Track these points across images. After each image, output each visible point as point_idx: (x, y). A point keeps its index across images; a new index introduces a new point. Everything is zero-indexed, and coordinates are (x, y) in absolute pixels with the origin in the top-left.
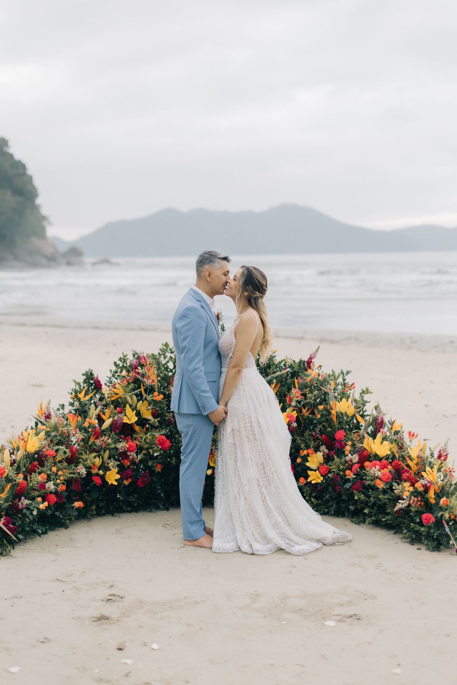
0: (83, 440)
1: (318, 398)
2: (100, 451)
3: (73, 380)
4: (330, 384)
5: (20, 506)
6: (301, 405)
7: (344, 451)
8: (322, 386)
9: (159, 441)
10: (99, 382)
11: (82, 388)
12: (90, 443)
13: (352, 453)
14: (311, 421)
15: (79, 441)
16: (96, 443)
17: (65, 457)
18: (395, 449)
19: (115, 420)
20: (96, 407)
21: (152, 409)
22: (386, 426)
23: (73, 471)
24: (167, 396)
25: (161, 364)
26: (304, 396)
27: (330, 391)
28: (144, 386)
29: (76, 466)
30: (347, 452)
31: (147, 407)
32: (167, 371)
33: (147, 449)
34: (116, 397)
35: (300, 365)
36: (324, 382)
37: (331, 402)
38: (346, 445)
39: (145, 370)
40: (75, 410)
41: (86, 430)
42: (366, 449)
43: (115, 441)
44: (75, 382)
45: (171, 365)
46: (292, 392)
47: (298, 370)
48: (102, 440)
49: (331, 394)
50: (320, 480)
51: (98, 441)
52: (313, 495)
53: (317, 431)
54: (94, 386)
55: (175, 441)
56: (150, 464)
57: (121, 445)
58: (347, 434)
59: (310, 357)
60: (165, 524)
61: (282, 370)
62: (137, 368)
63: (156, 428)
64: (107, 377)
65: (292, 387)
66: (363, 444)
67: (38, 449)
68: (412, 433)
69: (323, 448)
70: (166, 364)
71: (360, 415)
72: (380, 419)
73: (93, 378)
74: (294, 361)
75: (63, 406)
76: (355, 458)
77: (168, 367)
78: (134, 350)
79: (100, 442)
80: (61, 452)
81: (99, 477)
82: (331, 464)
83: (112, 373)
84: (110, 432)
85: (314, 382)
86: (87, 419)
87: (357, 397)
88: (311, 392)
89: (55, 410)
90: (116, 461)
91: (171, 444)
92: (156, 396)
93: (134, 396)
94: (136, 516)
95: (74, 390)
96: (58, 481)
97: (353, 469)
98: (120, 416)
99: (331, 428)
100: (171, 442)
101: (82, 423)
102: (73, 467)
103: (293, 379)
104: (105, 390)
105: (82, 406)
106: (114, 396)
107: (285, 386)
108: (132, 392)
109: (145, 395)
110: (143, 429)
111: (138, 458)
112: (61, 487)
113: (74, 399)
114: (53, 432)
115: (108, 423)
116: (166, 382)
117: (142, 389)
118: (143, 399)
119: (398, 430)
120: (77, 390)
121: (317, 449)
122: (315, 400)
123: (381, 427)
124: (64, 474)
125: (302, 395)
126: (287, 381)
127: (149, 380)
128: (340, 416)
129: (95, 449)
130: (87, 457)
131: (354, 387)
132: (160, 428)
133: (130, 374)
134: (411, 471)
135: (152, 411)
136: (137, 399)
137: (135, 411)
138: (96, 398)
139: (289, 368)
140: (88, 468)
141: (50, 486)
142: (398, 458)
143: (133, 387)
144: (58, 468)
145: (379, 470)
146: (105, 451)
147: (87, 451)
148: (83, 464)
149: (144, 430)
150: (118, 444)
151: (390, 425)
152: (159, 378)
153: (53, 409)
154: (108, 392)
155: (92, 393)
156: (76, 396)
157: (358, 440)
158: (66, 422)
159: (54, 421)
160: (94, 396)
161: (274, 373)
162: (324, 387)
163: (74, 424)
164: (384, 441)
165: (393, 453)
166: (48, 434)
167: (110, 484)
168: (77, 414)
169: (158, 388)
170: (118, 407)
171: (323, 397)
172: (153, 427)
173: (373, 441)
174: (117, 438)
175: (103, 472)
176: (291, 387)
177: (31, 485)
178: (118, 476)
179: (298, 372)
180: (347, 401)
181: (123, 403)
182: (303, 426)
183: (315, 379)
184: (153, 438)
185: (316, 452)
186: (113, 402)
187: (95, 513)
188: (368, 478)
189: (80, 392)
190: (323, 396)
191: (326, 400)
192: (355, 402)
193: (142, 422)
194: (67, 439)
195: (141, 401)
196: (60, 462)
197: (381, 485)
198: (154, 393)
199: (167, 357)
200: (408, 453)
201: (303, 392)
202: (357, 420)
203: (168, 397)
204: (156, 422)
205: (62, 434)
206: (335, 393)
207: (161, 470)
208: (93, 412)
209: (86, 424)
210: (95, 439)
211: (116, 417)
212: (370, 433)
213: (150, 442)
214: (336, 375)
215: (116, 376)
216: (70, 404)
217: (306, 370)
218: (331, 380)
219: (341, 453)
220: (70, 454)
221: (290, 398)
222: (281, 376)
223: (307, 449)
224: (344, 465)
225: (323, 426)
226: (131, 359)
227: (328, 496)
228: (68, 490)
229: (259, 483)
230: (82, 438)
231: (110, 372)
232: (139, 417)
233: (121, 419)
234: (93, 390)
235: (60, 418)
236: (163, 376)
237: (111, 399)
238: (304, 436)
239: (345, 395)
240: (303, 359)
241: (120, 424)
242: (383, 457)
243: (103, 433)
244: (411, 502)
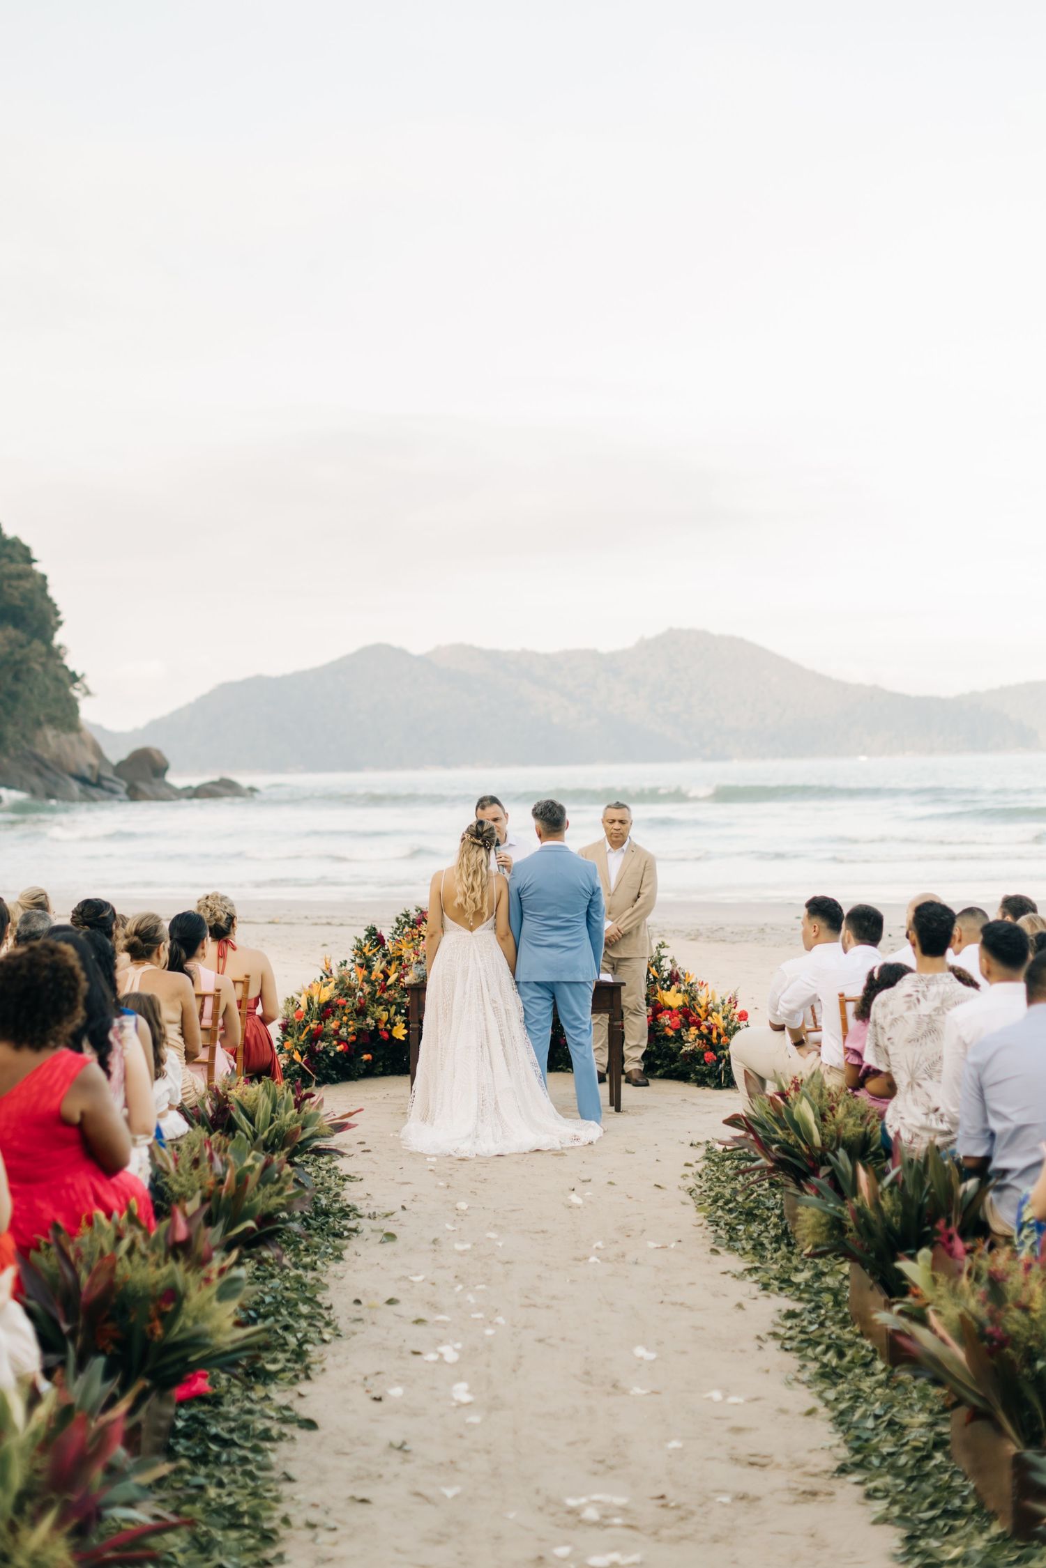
0: (370, 993)
2: (388, 1005)
3: (354, 937)
5: (317, 1049)
10: (382, 937)
11: (365, 944)
15: (367, 994)
16: (383, 997)
17: (355, 1008)
18: (687, 1000)
20: (381, 961)
22: (680, 978)
29: (365, 1018)
40: (358, 965)
41: (372, 984)
43: (401, 996)
44: (358, 937)
48: (388, 994)
51: (385, 995)
54: (377, 942)
57: (407, 1001)
64: (389, 933)
67: (328, 999)
68: (703, 983)
72: (675, 973)
73: (376, 933)
75: (345, 963)
78: (417, 905)
79: (387, 996)
80: (349, 1004)
81: (386, 1032)
83: (394, 929)
84: (396, 987)
86: (373, 972)
89: (337, 966)
90: (402, 1017)
95: (356, 946)
96: (349, 1030)
101: (367, 977)
102: (362, 1018)
104: (389, 946)
105: (366, 961)
106: (398, 953)
112: (351, 1037)
113: (357, 954)
114: (341, 984)
115: (393, 978)
119: (691, 981)
120: (359, 946)
123: (676, 980)
124: (354, 1025)
129: (382, 1002)
130: (374, 1010)
133: (414, 930)
134: (698, 1016)
138: (381, 954)
140: (376, 1022)
141: (343, 1031)
142: (688, 1006)
145: (670, 1019)
146: (391, 1006)
147: (374, 1004)
148: (371, 1017)
150: (404, 999)
151: (684, 977)
153: (334, 966)
154: (392, 949)
155: (375, 949)
160: (378, 951)
163: (359, 978)
164: (678, 992)
165: (685, 1003)
166: (336, 986)
167: (397, 1039)
168: (362, 969)
173: (667, 994)
174: (403, 993)
175: (391, 1026)
177: (326, 1029)
178: (405, 1032)
186: (396, 959)
188: (660, 1030)
189: (363, 948)
196: (350, 1012)
197: (671, 1033)
200: (699, 1002)
205: (349, 988)
208: (378, 967)
209: (373, 978)
210: (382, 993)
211: (402, 972)
212: (665, 987)
215: (398, 932)
216: (354, 959)
220: (359, 1006)
226: (414, 915)
228: (359, 1040)
230: (369, 991)
234: (376, 945)
237: (394, 956)
242: (675, 1008)
243: (389, 988)
244: (697, 1044)
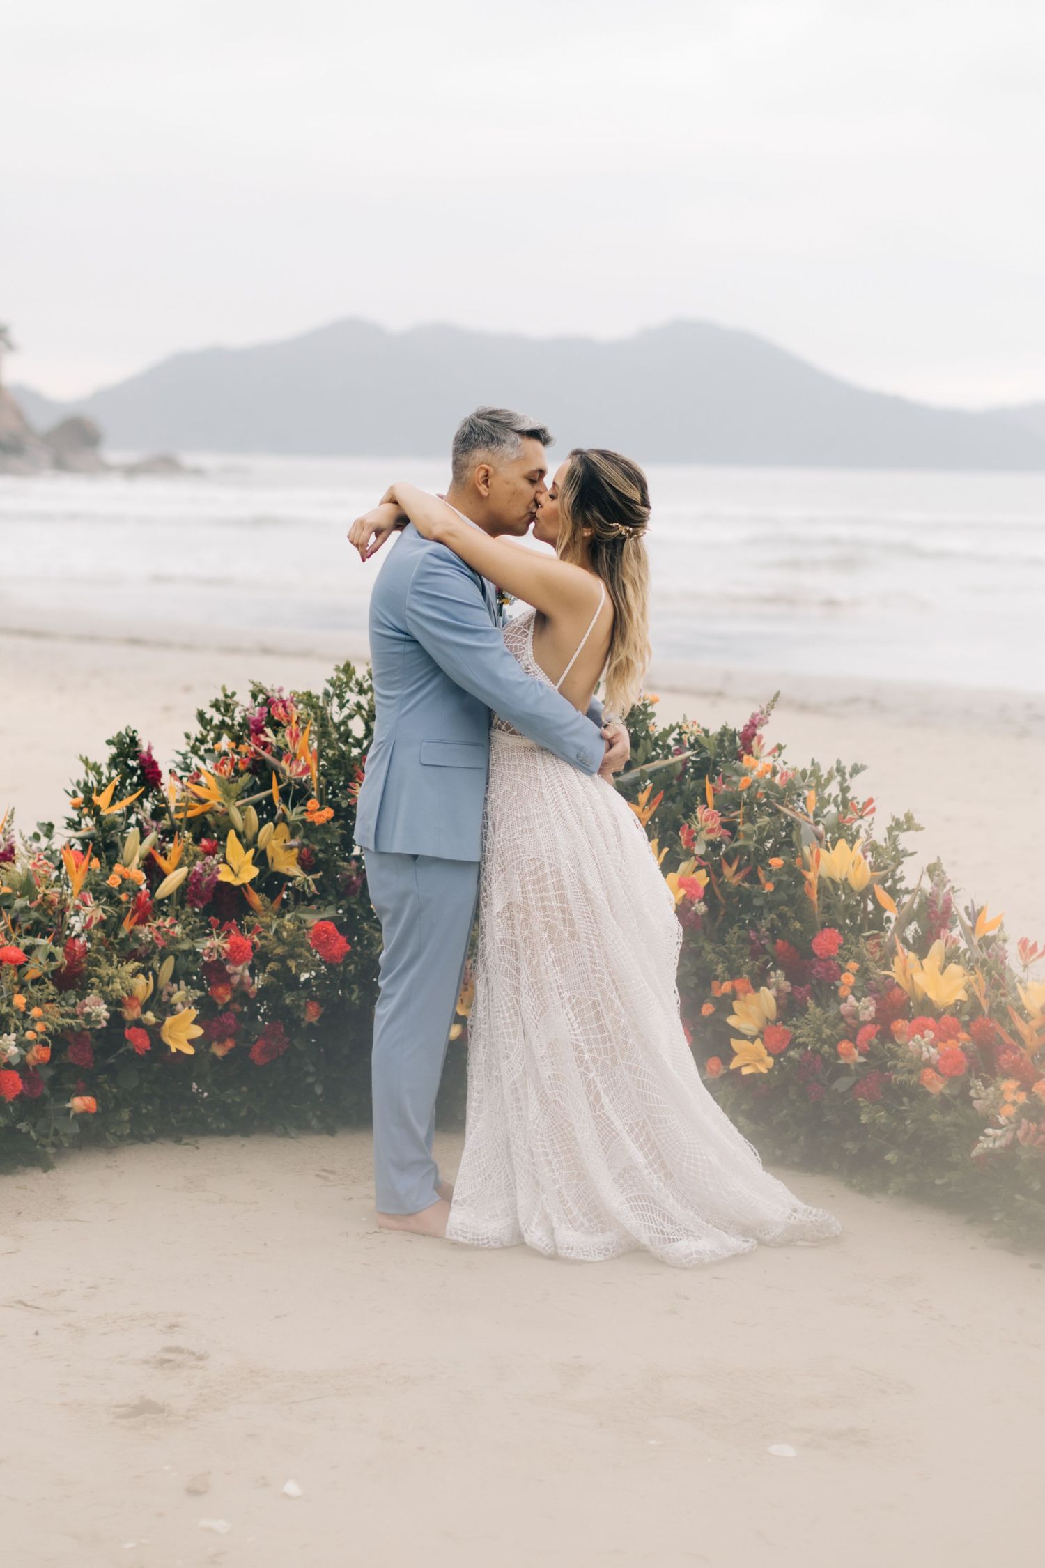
0: (102, 924)
1: (768, 837)
2: (151, 958)
3: (81, 757)
4: (805, 799)
6: (719, 855)
7: (837, 988)
8: (782, 804)
9: (317, 936)
10: (154, 764)
11: (104, 781)
12: (122, 935)
13: (859, 994)
14: (745, 899)
15: (92, 926)
16: (141, 935)
17: (53, 968)
18: (981, 988)
19: (196, 873)
20: (143, 835)
21: (301, 846)
22: (958, 923)
23: (71, 1008)
24: (343, 814)
25: (330, 723)
26: (730, 831)
27: (805, 817)
28: (279, 782)
29: (82, 996)
30: (844, 991)
31: (285, 842)
32: (346, 742)
33: (282, 959)
34: (199, 809)
35: (721, 741)
36: (790, 792)
37: (806, 850)
38: (842, 970)
39: (283, 736)
40: (82, 840)
41: (111, 897)
42: (897, 984)
43: (192, 931)
44: (86, 762)
45: (357, 728)
46: (696, 818)
47: (716, 757)
48: (155, 926)
49: (807, 828)
50: (765, 1064)
51: (146, 930)
52: (744, 1107)
53: (764, 930)
54: (138, 777)
55: (360, 941)
56: (288, 1001)
57: (208, 944)
58: (846, 941)
59: (751, 721)
60: (325, 1170)
61: (670, 757)
62: (263, 732)
63: (310, 901)
64: (178, 752)
65: (698, 802)
66: (890, 970)
68: (1030, 944)
69: (778, 976)
70: (344, 723)
71: (884, 889)
72: (941, 902)
73: (136, 752)
74: (706, 732)
75: (49, 828)
76: (867, 1008)
77: (348, 733)
78: (256, 680)
79: (151, 933)
80: (40, 956)
81: (144, 1031)
82: (799, 1024)
83: (192, 742)
84: (179, 907)
85: (761, 791)
86: (116, 865)
87: (880, 836)
88: (750, 818)
89: (26, 838)
90: (193, 988)
91: (349, 948)
92: (312, 812)
93: (251, 807)
94: (243, 1145)
95: (82, 785)
96: (30, 1035)
97: (860, 1037)
98: (209, 861)
99: (801, 922)
100: (350, 941)
101: (101, 877)
102: (73, 997)
103: (701, 781)
104: (171, 788)
105: (103, 831)
106: (196, 807)
107: (678, 799)
108: (243, 798)
109: (281, 807)
110: (272, 902)
111: (254, 982)
112: (38, 1051)
113: (81, 809)
114: (20, 897)
115: (173, 880)
116: (343, 772)
117: (275, 790)
118: (276, 817)
119: (990, 934)
120: (90, 785)
121: (759, 980)
122: (761, 842)
123: (944, 925)
124: (46, 1018)
125: (724, 825)
126: (683, 787)
127: (294, 766)
128: (829, 887)
129: (135, 950)
130: (111, 971)
131: (873, 810)
132: (320, 902)
133: (243, 748)
134: (1023, 1050)
135: (300, 852)
136: (259, 819)
137: (252, 851)
138: (145, 811)
139: (689, 749)
140: (115, 1004)
141: (8, 1046)
142: (986, 1012)
143: (250, 785)
144: (30, 997)
145: (933, 1044)
146: (162, 960)
147: (112, 956)
148: (101, 992)
149: (276, 906)
150: (199, 940)
151: (969, 919)
152: (323, 762)
153: (21, 834)
154: (179, 795)
155: (131, 795)
156: (88, 801)
157: (877, 958)
158: (56, 873)
159: (23, 869)
160: (137, 804)
161: (649, 760)
162: (787, 807)
163: (77, 880)
164: (949, 963)
165: (972, 997)
166: (6, 904)
167: (174, 1050)
168: (89, 852)
169: (320, 791)
170: (206, 838)
171: (784, 834)
172: (300, 897)
173: (918, 962)
174: (198, 924)
175: (155, 1016)
176: (694, 804)
178: (198, 1031)
179: (715, 764)
180: (851, 849)
181: (218, 826)
182: (722, 913)
183: (762, 782)
184: (299, 929)
185: (756, 988)
186: (190, 824)
187: (128, 1131)
188: (900, 1065)
189: (99, 792)
190: (783, 831)
191: (790, 844)
192: (872, 851)
193: (270, 882)
194: (58, 920)
195: (271, 824)
196: (36, 981)
197: (936, 1086)
198: (309, 803)
199: (347, 705)
200: (1018, 999)
201: (728, 817)
202: (875, 901)
203: (346, 815)
204: (311, 882)
205: (45, 906)
206: (817, 823)
207: (318, 1021)
208: (135, 848)
209: (114, 881)
210: (138, 923)
211: (198, 863)
212: (911, 941)
213: (291, 939)
214: (822, 776)
215: (202, 752)
216: (68, 824)
217: (740, 758)
218: (809, 787)
219: (827, 992)
220: (66, 962)
221: (690, 833)
222: (667, 772)
223: (732, 978)
224: (834, 1026)
225: (781, 916)
226: (245, 705)
227: (785, 1112)
228: (56, 1062)
229: (579, 1057)
230: (101, 917)
231: (185, 740)
232: (263, 867)
233: (212, 870)
234: (135, 787)
235: (39, 860)
236: (334, 755)
237: (185, 814)
238: (724, 943)
239: (846, 831)
240: (731, 727)
241: (208, 884)
242: (945, 1010)
243: (159, 908)
244: (1020, 1134)
